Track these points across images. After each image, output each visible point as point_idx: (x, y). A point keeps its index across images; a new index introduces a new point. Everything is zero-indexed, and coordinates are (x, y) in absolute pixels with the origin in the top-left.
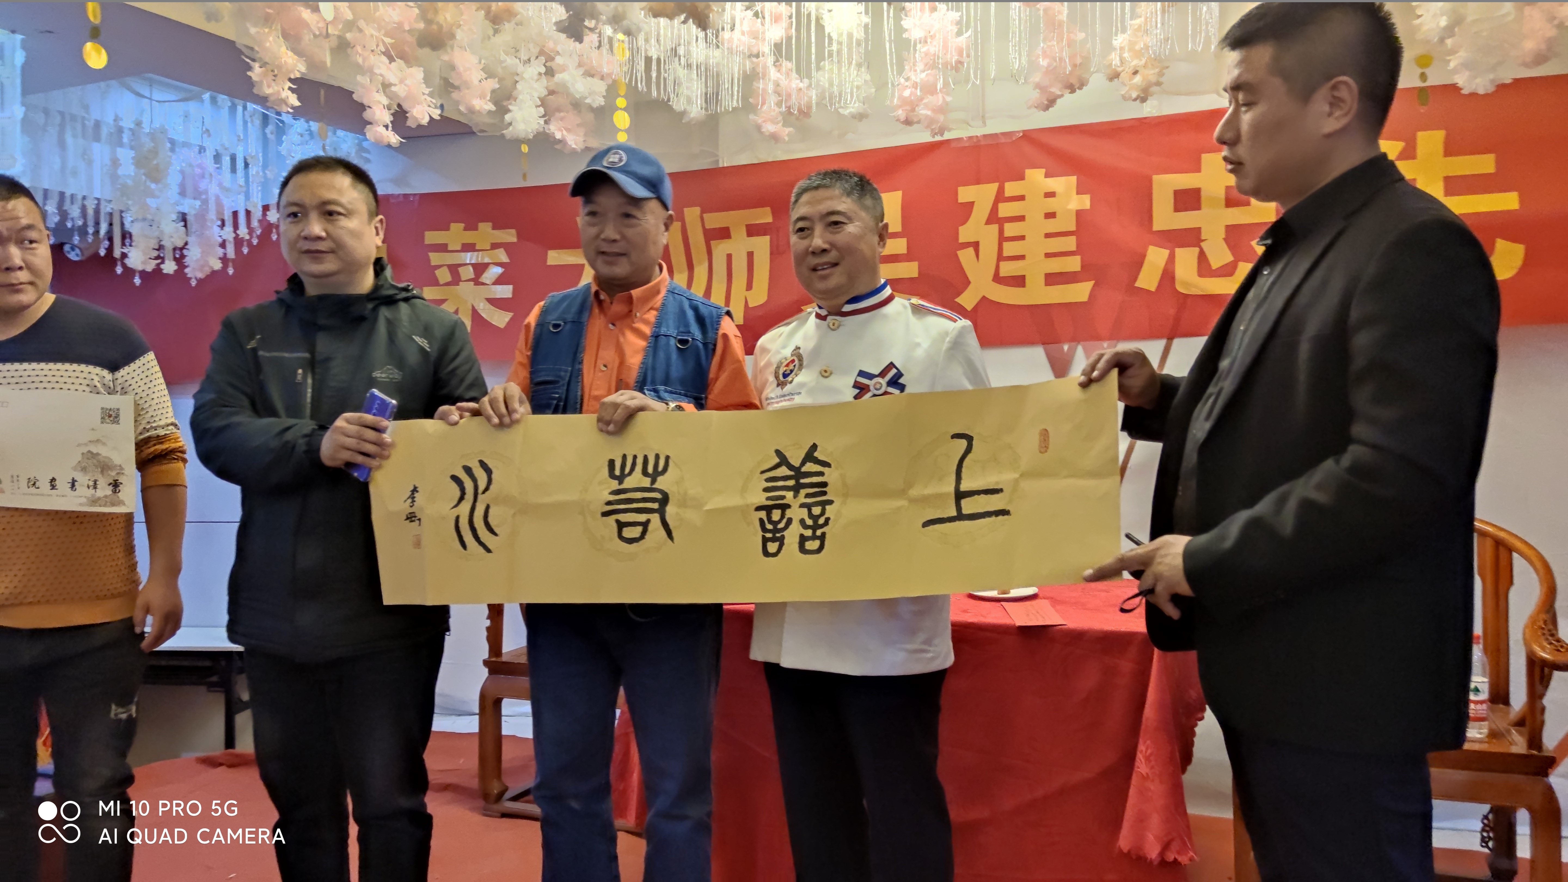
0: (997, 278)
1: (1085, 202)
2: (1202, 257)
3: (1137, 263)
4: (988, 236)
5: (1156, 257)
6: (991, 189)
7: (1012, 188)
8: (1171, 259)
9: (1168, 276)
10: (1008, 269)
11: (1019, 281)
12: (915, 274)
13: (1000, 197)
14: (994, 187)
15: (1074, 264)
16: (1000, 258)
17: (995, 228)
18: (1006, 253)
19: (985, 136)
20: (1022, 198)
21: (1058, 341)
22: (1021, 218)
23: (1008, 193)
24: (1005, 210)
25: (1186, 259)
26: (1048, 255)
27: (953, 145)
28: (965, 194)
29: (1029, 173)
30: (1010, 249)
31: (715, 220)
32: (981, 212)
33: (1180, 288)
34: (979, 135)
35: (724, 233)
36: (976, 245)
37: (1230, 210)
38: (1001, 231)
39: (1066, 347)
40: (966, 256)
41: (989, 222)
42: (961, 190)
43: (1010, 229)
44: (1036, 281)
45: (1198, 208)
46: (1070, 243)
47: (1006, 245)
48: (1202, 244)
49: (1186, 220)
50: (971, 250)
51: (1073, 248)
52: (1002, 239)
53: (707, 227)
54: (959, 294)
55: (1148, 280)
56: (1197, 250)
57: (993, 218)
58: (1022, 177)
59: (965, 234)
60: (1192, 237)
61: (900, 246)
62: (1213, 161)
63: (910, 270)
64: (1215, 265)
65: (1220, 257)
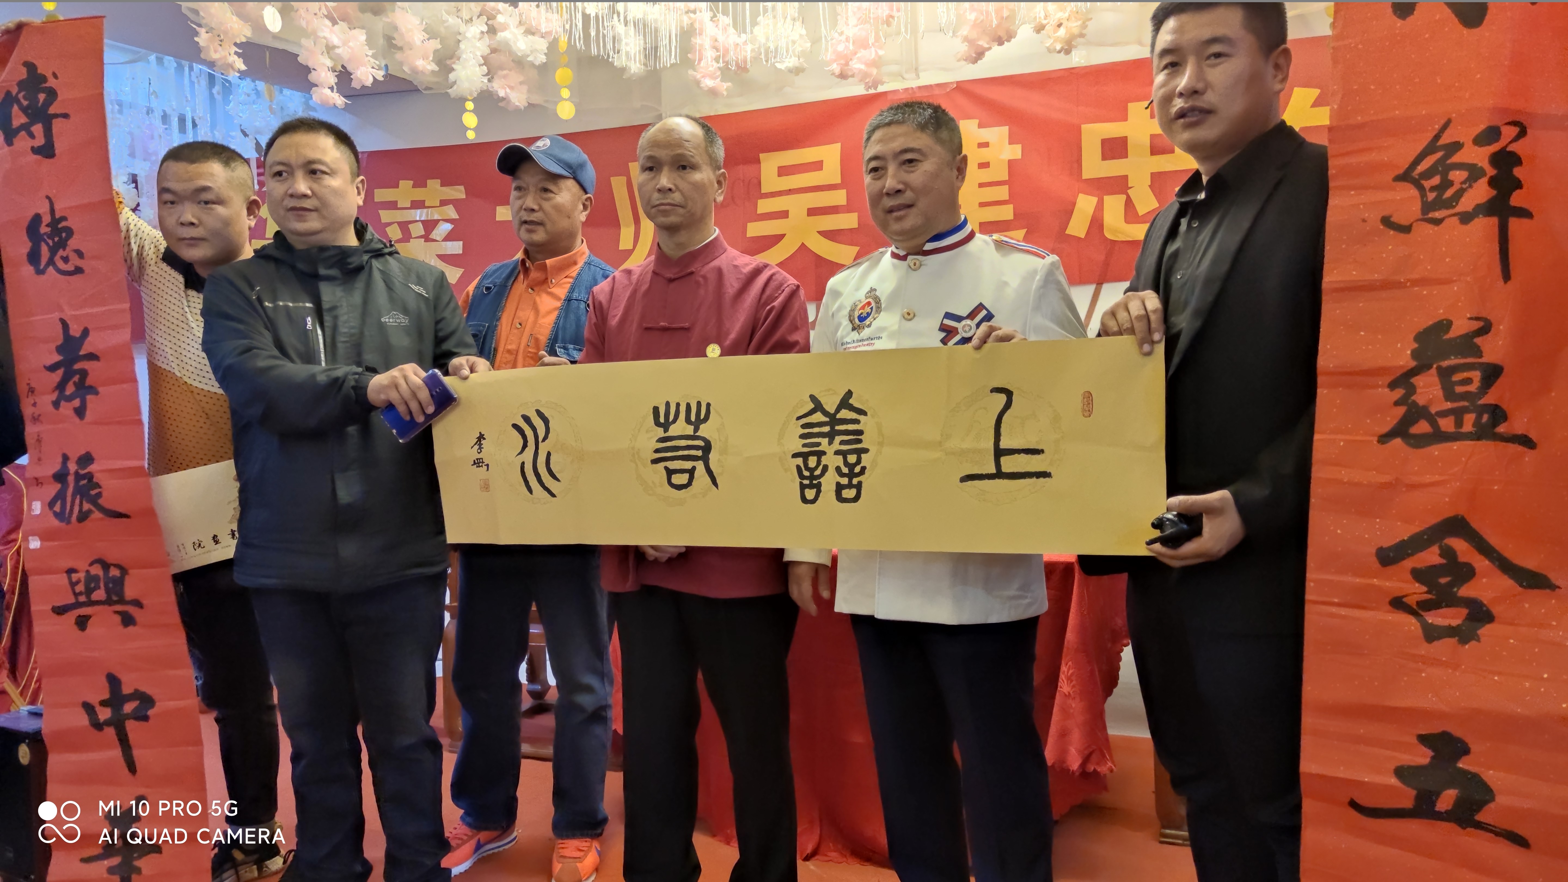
1: (1015, 152)
2: (1129, 204)
3: (1068, 212)
5: (1085, 204)
8: (1100, 207)
9: (1097, 223)
12: (855, 225)
15: (1006, 213)
19: (920, 88)
25: (1114, 205)
26: (982, 205)
27: (890, 97)
33: (1109, 235)
34: (915, 87)
37: (1155, 157)
45: (1125, 156)
46: (1003, 193)
48: (1129, 191)
49: (1114, 168)
51: (1006, 197)
55: (1078, 227)
56: (1124, 197)
60: (1119, 185)
61: (839, 197)
62: (1138, 110)
63: (850, 221)
64: (1142, 211)
65: (1146, 203)
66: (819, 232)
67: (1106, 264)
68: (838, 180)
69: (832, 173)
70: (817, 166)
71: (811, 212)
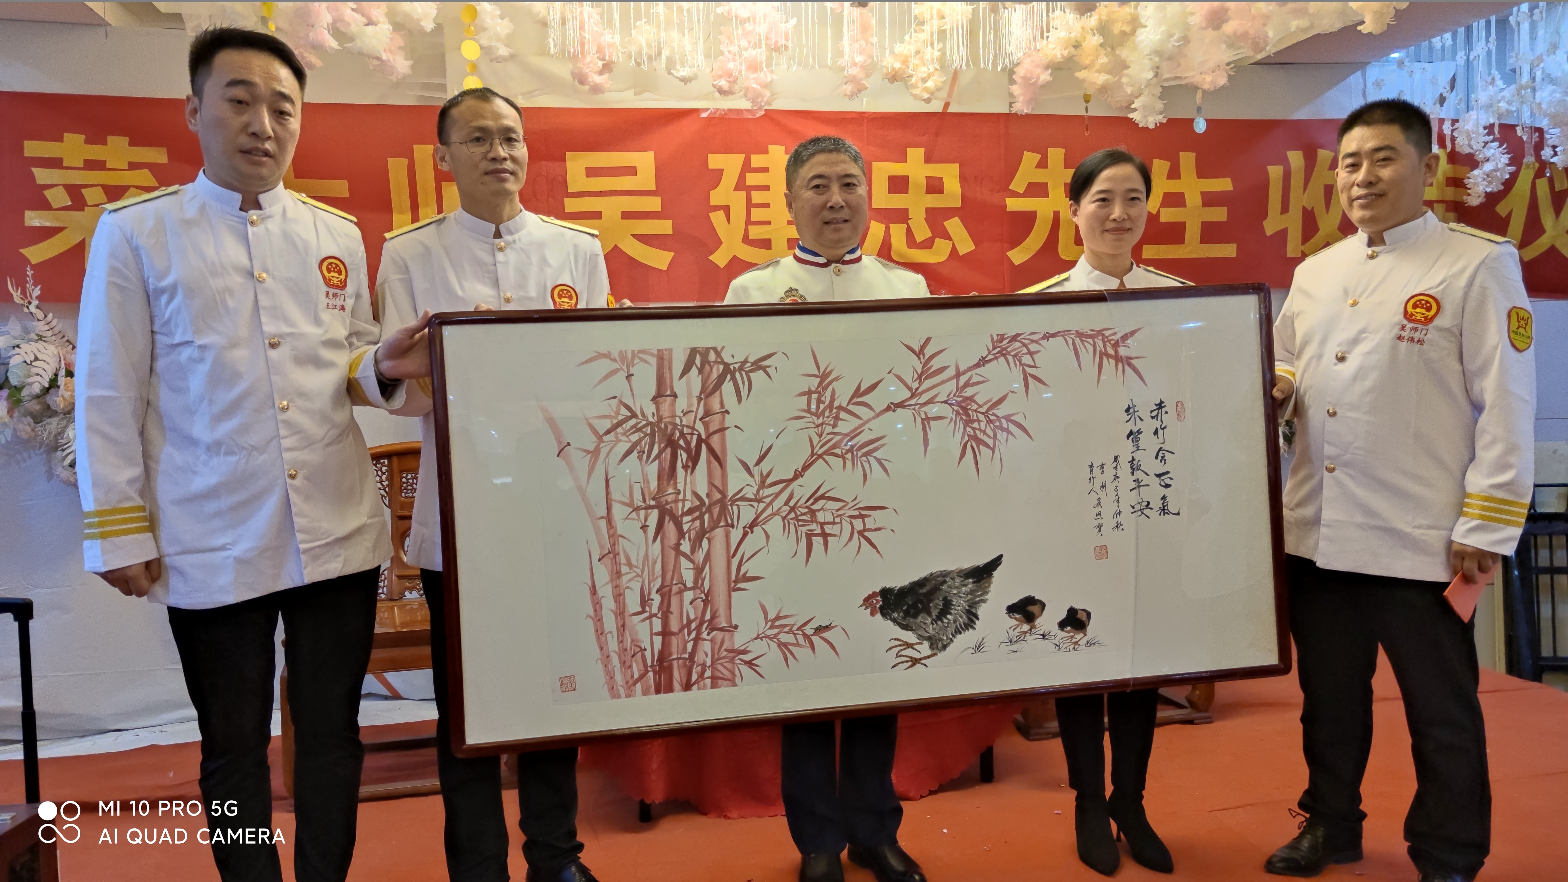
0: (746, 240)
2: (909, 233)
4: (738, 201)
5: (876, 230)
6: (740, 158)
7: (757, 160)
8: (887, 232)
9: (886, 246)
10: (755, 232)
11: (766, 244)
12: (670, 232)
13: (747, 167)
14: (742, 157)
16: (749, 222)
17: (743, 194)
18: (754, 218)
19: (730, 110)
20: (766, 170)
22: (767, 188)
23: (754, 164)
24: (752, 179)
25: (898, 232)
28: (715, 161)
29: (772, 148)
30: (757, 214)
32: (729, 180)
34: (725, 108)
36: (726, 209)
37: (930, 196)
38: (749, 199)
40: (717, 218)
41: (736, 189)
42: (711, 157)
43: (757, 197)
44: (780, 244)
45: (906, 192)
47: (753, 210)
48: (909, 221)
49: (897, 201)
50: (721, 213)
52: (750, 205)
54: (712, 253)
56: (906, 226)
57: (740, 185)
58: (766, 152)
59: (717, 197)
60: (901, 216)
61: (654, 204)
62: (915, 154)
63: (665, 227)
64: (919, 239)
65: (922, 232)
66: (633, 235)
68: (653, 187)
69: (646, 178)
70: (631, 171)
71: (626, 215)
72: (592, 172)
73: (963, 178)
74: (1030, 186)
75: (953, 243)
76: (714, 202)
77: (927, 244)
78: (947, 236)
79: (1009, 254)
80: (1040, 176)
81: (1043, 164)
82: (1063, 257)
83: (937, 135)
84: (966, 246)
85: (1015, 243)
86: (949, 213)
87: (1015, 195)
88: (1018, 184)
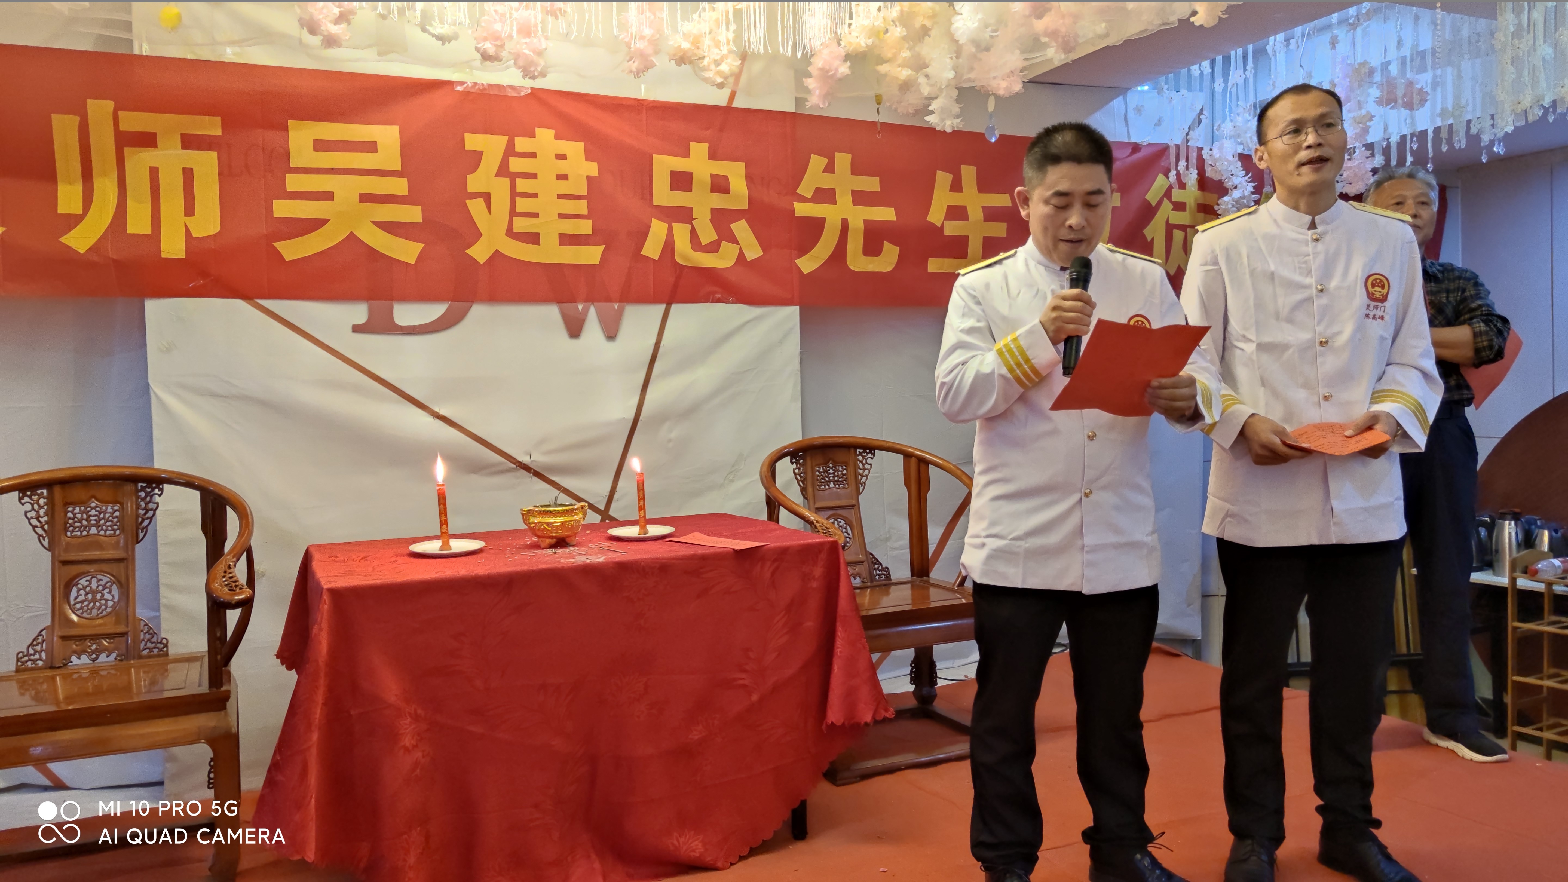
0: (510, 233)
1: (592, 169)
2: (694, 234)
3: (643, 234)
4: (500, 189)
5: (658, 229)
6: (502, 140)
7: (522, 144)
8: (670, 231)
9: (669, 247)
10: (521, 225)
11: (534, 239)
12: (419, 220)
13: (510, 151)
14: (505, 139)
15: (585, 227)
16: (513, 212)
17: (507, 181)
18: (519, 209)
19: (490, 85)
20: (533, 155)
21: (573, 300)
22: (534, 176)
23: (518, 149)
24: (516, 165)
25: (681, 233)
26: (562, 216)
28: (473, 141)
29: (538, 131)
30: (522, 205)
31: (133, 121)
32: (490, 164)
33: (679, 260)
34: (485, 83)
35: (148, 140)
36: (487, 197)
37: (715, 195)
38: (513, 186)
39: (580, 307)
40: (476, 207)
41: (498, 175)
42: (468, 137)
43: (522, 185)
44: (550, 240)
45: (690, 189)
46: (582, 207)
47: (518, 200)
48: (693, 222)
49: (679, 199)
50: (481, 201)
51: (585, 212)
52: (514, 194)
53: (122, 128)
54: (470, 246)
55: (652, 249)
56: (689, 226)
57: (503, 170)
58: (533, 135)
59: (475, 182)
60: (684, 215)
61: (400, 186)
62: (699, 150)
63: (413, 214)
64: (704, 241)
65: (708, 235)
66: (372, 222)
67: (676, 286)
68: (398, 167)
69: (389, 156)
71: (365, 198)
72: (320, 145)
73: (749, 178)
74: (818, 191)
75: (740, 247)
76: (471, 188)
77: (713, 248)
78: (735, 241)
79: (798, 261)
80: (827, 181)
81: (830, 169)
82: (852, 268)
83: (721, 130)
84: (753, 252)
85: (804, 249)
86: (736, 215)
87: (803, 199)
88: (806, 188)
